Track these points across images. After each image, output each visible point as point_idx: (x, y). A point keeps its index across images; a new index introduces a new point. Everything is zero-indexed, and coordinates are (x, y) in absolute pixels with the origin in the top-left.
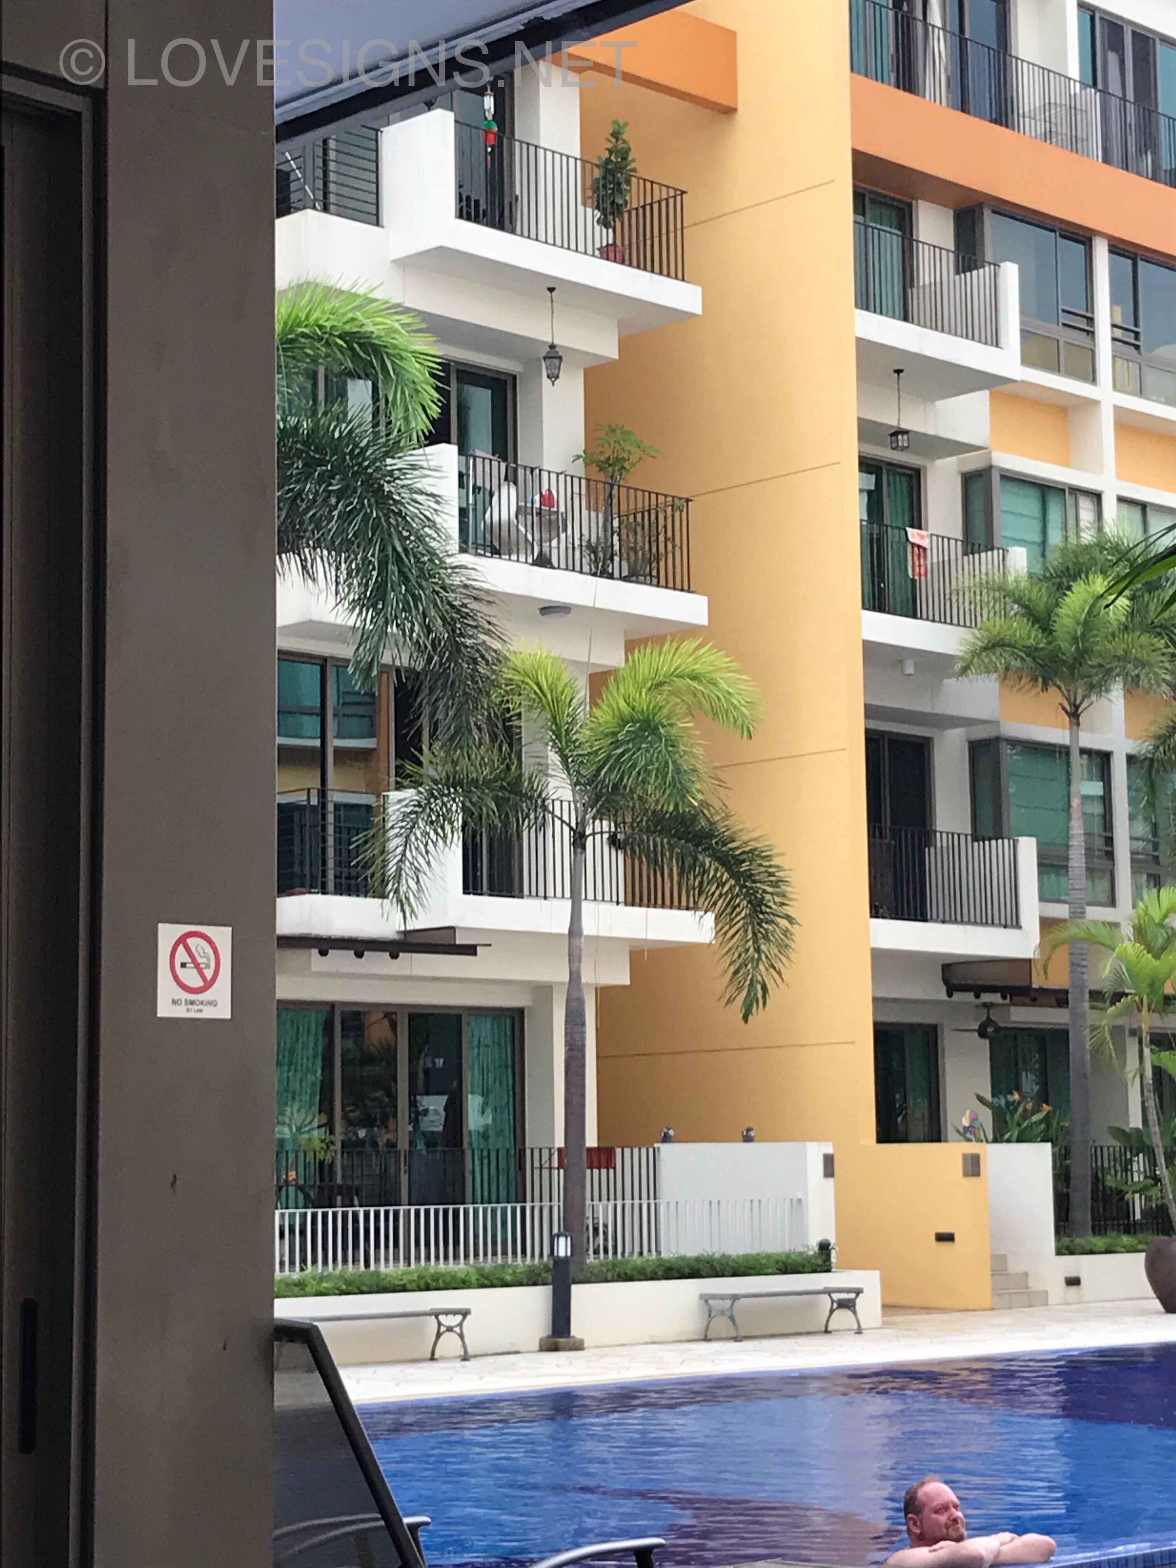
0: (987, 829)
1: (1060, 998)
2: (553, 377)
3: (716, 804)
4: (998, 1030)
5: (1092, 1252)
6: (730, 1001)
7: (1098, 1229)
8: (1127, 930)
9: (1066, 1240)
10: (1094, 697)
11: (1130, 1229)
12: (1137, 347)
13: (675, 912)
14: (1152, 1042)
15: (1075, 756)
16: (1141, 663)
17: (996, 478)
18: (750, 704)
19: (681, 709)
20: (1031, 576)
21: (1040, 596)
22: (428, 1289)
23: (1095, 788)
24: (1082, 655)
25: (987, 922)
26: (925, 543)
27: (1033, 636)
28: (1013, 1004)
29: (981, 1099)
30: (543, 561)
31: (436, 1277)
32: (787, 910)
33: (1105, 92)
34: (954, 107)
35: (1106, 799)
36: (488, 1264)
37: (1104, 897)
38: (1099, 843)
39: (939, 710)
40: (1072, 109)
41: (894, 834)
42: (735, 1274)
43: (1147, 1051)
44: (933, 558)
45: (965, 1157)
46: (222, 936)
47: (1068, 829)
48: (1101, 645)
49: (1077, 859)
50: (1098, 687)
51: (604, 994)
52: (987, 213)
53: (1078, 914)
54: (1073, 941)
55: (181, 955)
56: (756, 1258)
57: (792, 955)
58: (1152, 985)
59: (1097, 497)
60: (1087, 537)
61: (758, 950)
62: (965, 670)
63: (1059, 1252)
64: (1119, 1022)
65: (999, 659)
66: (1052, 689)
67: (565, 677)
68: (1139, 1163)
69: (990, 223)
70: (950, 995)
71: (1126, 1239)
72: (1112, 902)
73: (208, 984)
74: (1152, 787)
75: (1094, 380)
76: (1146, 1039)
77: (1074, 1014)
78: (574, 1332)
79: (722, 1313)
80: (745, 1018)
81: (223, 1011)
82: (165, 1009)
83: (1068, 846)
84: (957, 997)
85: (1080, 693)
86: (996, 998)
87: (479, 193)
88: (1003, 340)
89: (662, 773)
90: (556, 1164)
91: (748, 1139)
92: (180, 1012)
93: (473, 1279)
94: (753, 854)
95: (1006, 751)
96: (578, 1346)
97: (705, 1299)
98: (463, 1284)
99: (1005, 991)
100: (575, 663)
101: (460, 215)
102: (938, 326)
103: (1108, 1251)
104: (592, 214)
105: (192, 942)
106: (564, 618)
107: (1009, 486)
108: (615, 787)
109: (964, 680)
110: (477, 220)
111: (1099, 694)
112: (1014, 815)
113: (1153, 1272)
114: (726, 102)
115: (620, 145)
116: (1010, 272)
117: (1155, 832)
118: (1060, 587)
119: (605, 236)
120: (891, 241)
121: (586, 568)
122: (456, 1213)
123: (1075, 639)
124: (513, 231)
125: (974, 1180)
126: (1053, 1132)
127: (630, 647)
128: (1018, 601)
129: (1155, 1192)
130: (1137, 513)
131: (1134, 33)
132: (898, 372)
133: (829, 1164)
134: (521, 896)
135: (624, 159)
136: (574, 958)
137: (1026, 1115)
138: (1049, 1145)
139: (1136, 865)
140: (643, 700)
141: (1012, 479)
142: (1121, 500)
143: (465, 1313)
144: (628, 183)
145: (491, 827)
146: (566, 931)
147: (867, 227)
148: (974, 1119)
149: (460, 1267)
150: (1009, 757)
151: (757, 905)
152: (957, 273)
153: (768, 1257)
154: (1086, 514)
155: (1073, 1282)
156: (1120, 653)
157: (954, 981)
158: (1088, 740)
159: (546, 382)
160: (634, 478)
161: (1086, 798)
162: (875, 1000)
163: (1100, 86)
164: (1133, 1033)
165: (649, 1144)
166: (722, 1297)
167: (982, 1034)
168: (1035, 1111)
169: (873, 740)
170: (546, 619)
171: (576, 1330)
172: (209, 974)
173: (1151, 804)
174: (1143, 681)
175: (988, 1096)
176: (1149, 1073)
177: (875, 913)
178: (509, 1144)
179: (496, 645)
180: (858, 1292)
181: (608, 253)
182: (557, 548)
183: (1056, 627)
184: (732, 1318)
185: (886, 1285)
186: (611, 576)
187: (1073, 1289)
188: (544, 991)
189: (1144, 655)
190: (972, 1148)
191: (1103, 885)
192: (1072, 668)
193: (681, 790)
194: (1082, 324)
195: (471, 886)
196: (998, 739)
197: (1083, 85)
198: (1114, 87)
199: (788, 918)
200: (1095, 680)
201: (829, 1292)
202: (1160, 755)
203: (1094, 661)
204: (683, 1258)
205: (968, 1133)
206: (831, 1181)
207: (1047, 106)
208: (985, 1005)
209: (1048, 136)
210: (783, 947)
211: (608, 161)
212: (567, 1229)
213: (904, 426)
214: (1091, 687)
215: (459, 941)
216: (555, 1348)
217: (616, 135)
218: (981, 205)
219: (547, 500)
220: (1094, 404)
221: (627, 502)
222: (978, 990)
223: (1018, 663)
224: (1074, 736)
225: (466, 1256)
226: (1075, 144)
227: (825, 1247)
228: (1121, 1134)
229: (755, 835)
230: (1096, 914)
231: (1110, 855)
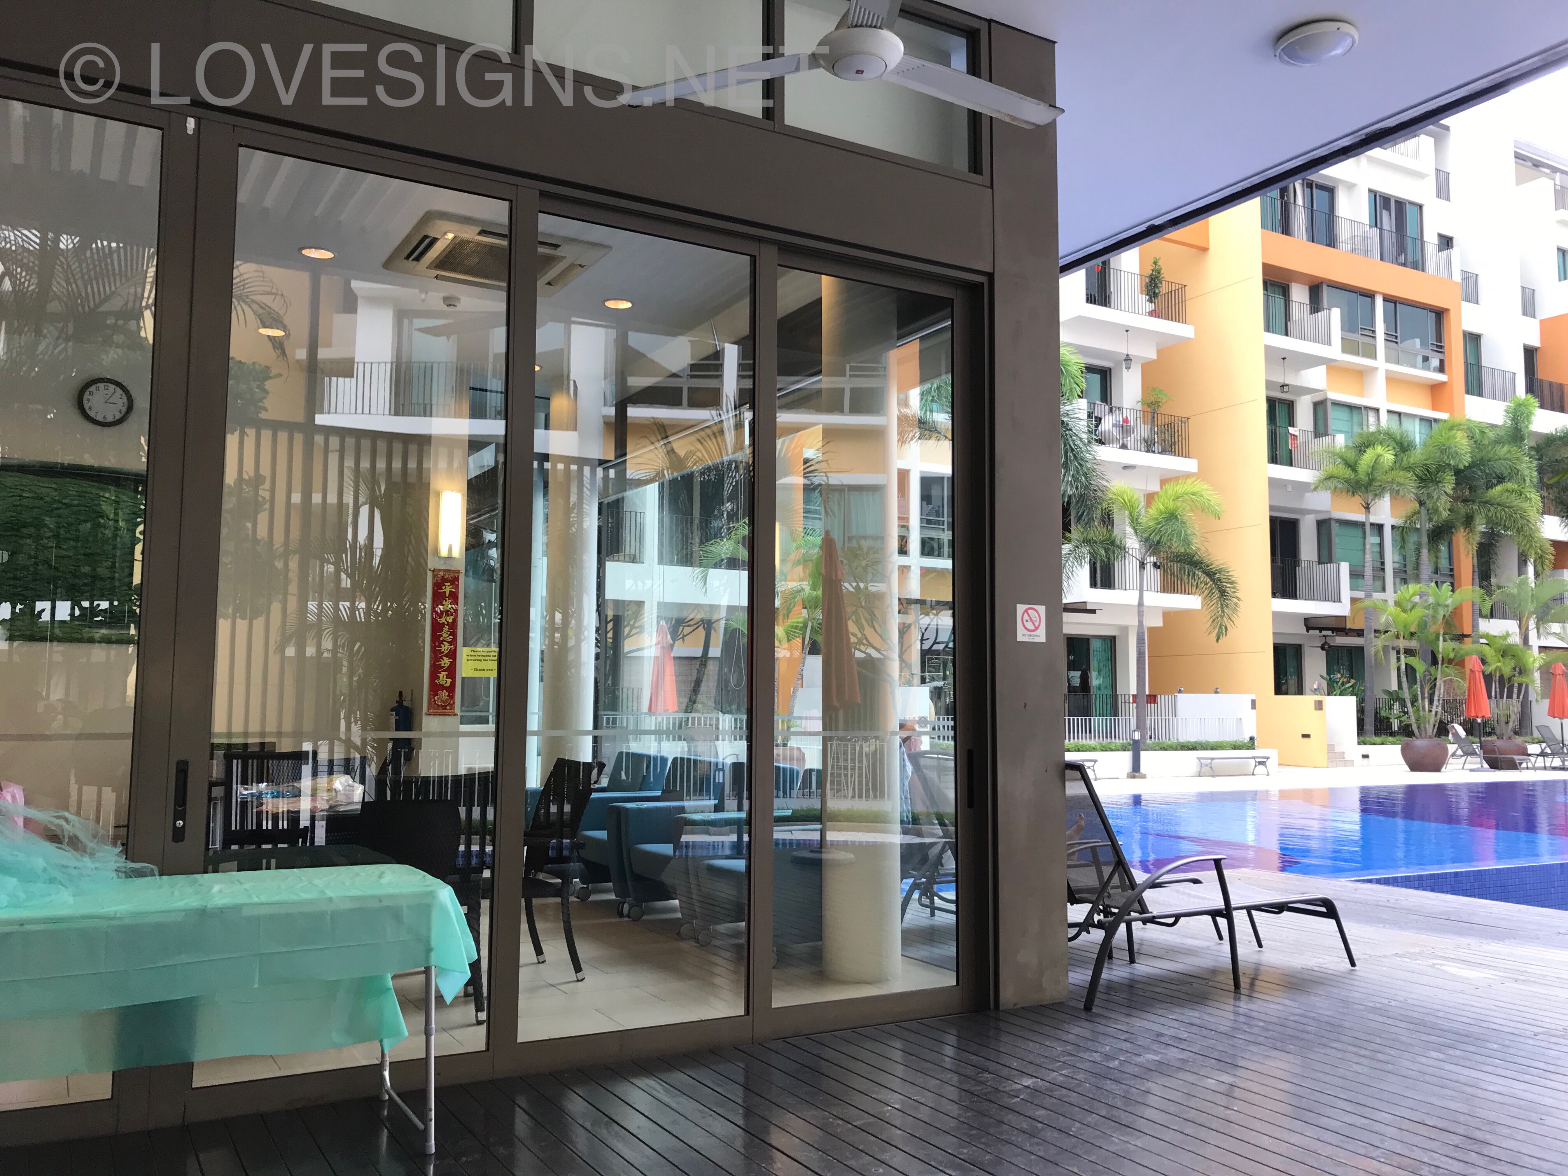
0: (1324, 559)
1: (1360, 633)
2: (1128, 368)
3: (1203, 548)
4: (1330, 647)
5: (1374, 744)
6: (1210, 633)
7: (1376, 734)
8: (1391, 603)
9: (1362, 738)
10: (1377, 500)
11: (1392, 734)
12: (1397, 343)
13: (1183, 596)
14: (1405, 652)
15: (1368, 527)
16: (1399, 484)
17: (1329, 404)
18: (1219, 505)
19: (1188, 508)
20: (1346, 447)
21: (1351, 455)
22: (1079, 750)
23: (1377, 540)
24: (1371, 481)
25: (1325, 599)
26: (1297, 433)
27: (1348, 473)
28: (1337, 635)
29: (1321, 676)
30: (1124, 447)
31: (1083, 746)
32: (1237, 595)
33: (1381, 229)
34: (1308, 240)
35: (1381, 545)
36: (1105, 742)
37: (1380, 588)
38: (1379, 565)
39: (1304, 506)
40: (1365, 238)
41: (1282, 562)
42: (1212, 749)
43: (1402, 657)
44: (1300, 440)
45: (1315, 701)
46: (1042, 609)
47: (1364, 558)
48: (1379, 475)
49: (1368, 572)
50: (1378, 495)
51: (1152, 630)
52: (1325, 288)
53: (1368, 596)
54: (1366, 609)
55: (1026, 617)
56: (1221, 742)
57: (1239, 614)
58: (1405, 627)
59: (1377, 410)
60: (1372, 429)
61: (1223, 612)
62: (1315, 489)
63: (1359, 744)
64: (1386, 644)
65: (1332, 484)
66: (1357, 496)
67: (1135, 497)
68: (1396, 706)
69: (1326, 292)
70: (1308, 631)
71: (1390, 739)
72: (1384, 590)
73: (1037, 628)
74: (1403, 539)
75: (1375, 358)
76: (1402, 651)
77: (1366, 641)
78: (1142, 771)
79: (1207, 765)
80: (1217, 640)
81: (1043, 639)
82: (1020, 638)
83: (1364, 567)
84: (1311, 632)
85: (1370, 498)
86: (1329, 633)
87: (1095, 292)
88: (1333, 343)
89: (1179, 534)
90: (1131, 701)
91: (1216, 692)
92: (1026, 639)
93: (1098, 747)
94: (1220, 571)
95: (1333, 524)
96: (1144, 777)
97: (1199, 759)
98: (1094, 749)
99: (1333, 630)
100: (1139, 490)
101: (1087, 301)
102: (1302, 337)
103: (1382, 744)
104: (1145, 298)
105: (1030, 612)
106: (1134, 471)
107: (1335, 407)
108: (1158, 542)
109: (1315, 493)
110: (1095, 303)
111: (1379, 499)
112: (1337, 551)
113: (1405, 752)
114: (1204, 246)
115: (1157, 267)
116: (1336, 313)
117: (1405, 560)
118: (1360, 451)
119: (1150, 307)
120: (1280, 301)
121: (1143, 449)
122: (1090, 720)
123: (1368, 474)
124: (1110, 307)
125: (1320, 712)
126: (1356, 691)
127: (1163, 482)
128: (1341, 457)
129: (1404, 718)
130: (1396, 417)
131: (1396, 201)
132: (1284, 359)
133: (1253, 702)
134: (1114, 588)
135: (1159, 273)
136: (1140, 614)
137: (1343, 684)
138: (1354, 698)
139: (1396, 573)
140: (1171, 505)
141: (1336, 404)
142: (1389, 412)
143: (1095, 761)
144: (1161, 283)
145: (1102, 561)
146: (1136, 603)
147: (1268, 295)
148: (1319, 685)
149: (1092, 742)
150: (1335, 527)
151: (1223, 593)
152: (1311, 313)
153: (1227, 742)
154: (1372, 419)
155: (1366, 756)
156: (1390, 480)
157: (1310, 626)
158: (1374, 519)
159: (1125, 370)
160: (1162, 410)
161: (1372, 544)
162: (1274, 633)
163: (1379, 226)
164: (1393, 648)
165: (1172, 693)
166: (1207, 759)
167: (1322, 648)
168: (1349, 682)
169: (1273, 521)
170: (1127, 472)
171: (1143, 769)
172: (1037, 624)
173: (1402, 547)
174: (1401, 493)
175: (1325, 675)
176: (1403, 667)
177: (1274, 595)
178: (1109, 692)
179: (1105, 483)
180: (1268, 758)
181: (1152, 314)
182: (1130, 441)
183: (1359, 469)
184: (1211, 768)
185: (1280, 756)
186: (1154, 452)
187: (1366, 760)
188: (1125, 629)
189: (1402, 481)
190: (1319, 698)
191: (1379, 584)
192: (1366, 488)
193: (1187, 542)
194: (1370, 334)
195: (1093, 584)
196: (1330, 519)
197: (1371, 227)
198: (1386, 226)
199: (1237, 598)
200: (1378, 492)
201: (1254, 758)
202: (1407, 525)
203: (1377, 484)
204: (1189, 742)
205: (1316, 691)
206: (1254, 711)
207: (1353, 237)
208: (1324, 636)
209: (1353, 250)
210: (1235, 610)
211: (1152, 275)
212: (1138, 728)
213: (1287, 382)
214: (1376, 495)
215: (1088, 608)
216: (1134, 777)
217: (1155, 263)
218: (1322, 283)
219: (1126, 421)
220: (1375, 369)
221: (1161, 420)
222: (1321, 629)
223: (1341, 486)
224: (1367, 518)
225: (1095, 737)
226: (1366, 252)
227: (1252, 739)
228: (1389, 693)
229: (1221, 562)
230: (1377, 595)
231: (1383, 570)
